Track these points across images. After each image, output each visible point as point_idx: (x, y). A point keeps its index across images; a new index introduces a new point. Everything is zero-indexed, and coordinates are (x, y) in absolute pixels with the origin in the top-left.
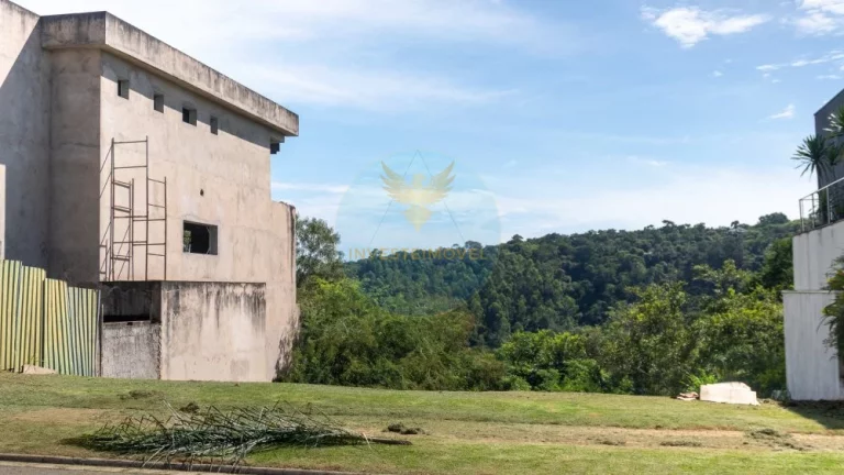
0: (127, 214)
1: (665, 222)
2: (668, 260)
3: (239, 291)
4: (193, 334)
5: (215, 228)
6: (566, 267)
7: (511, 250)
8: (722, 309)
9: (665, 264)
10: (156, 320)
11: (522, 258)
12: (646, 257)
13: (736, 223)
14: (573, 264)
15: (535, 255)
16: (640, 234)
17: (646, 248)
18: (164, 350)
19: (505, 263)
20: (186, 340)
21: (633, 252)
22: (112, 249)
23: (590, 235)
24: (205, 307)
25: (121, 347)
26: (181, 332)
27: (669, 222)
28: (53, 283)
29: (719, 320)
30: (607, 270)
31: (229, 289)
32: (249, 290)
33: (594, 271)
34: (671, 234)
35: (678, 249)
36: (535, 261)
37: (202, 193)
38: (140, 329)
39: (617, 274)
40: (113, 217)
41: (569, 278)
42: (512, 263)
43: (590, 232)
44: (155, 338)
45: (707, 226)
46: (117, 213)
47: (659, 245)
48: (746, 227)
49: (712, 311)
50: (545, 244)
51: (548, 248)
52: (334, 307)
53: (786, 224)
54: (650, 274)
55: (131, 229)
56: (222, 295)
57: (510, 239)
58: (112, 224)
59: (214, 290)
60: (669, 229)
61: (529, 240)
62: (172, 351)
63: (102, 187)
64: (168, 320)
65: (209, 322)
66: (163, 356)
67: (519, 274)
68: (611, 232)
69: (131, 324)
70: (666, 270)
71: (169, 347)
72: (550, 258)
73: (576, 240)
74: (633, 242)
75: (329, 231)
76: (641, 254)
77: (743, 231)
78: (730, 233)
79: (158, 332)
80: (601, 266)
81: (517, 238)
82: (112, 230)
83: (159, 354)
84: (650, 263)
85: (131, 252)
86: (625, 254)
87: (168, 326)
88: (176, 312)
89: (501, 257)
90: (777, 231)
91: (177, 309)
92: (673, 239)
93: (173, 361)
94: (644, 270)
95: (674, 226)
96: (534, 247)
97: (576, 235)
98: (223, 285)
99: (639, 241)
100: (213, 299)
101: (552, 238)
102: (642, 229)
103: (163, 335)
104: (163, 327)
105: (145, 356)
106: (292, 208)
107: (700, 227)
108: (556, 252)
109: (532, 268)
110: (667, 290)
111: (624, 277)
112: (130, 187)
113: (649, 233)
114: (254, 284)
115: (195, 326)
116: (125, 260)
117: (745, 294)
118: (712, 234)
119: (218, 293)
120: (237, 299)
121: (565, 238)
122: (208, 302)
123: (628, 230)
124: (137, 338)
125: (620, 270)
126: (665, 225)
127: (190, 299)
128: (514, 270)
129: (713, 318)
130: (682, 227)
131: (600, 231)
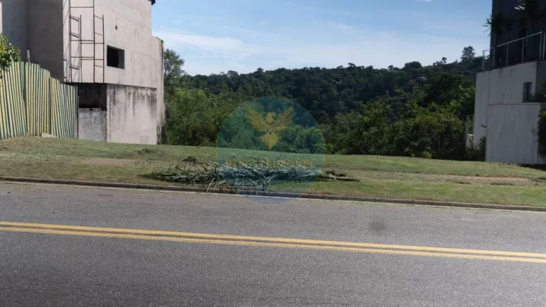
0: (77, 39)
1: (349, 64)
2: (351, 88)
3: (144, 92)
4: (122, 118)
5: (122, 52)
6: (289, 90)
7: (257, 77)
8: (411, 116)
9: (348, 89)
10: (104, 108)
11: (263, 83)
12: (338, 85)
13: (391, 66)
14: (294, 88)
15: (271, 81)
16: (333, 70)
17: (338, 80)
18: (108, 128)
19: (252, 85)
20: (119, 123)
21: (330, 82)
22: (70, 61)
23: (304, 70)
24: (128, 101)
25: (88, 124)
26: (116, 116)
27: (352, 64)
28: (53, 80)
29: (411, 122)
30: (314, 92)
31: (140, 91)
32: (149, 92)
33: (306, 92)
34: (353, 72)
35: (357, 81)
36: (271, 85)
37: (116, 28)
38: (96, 113)
39: (320, 94)
40: (71, 40)
41: (291, 96)
42: (257, 85)
43: (305, 68)
44: (104, 120)
45: (374, 68)
46: (73, 38)
47: (345, 78)
48: (397, 69)
49: (406, 117)
50: (277, 75)
51: (279, 77)
52: (185, 107)
53: (420, 69)
54: (339, 96)
55: (80, 49)
56: (136, 94)
57: (256, 70)
58: (70, 44)
59: (132, 91)
60: (352, 68)
61: (267, 71)
62: (112, 129)
63: (64, 18)
64: (110, 109)
65: (130, 110)
66: (108, 131)
67: (261, 93)
68: (317, 69)
69: (91, 110)
70: (349, 94)
71: (110, 126)
72: (280, 83)
73: (297, 73)
74: (330, 76)
75: (178, 57)
76: (334, 83)
77: (395, 71)
78: (388, 73)
79: (105, 116)
80: (311, 90)
81: (260, 70)
82: (70, 49)
83: (106, 130)
84: (340, 88)
85: (80, 64)
86: (325, 82)
87: (110, 112)
88: (114, 104)
89: (250, 81)
90: (415, 72)
91: (114, 102)
92: (354, 75)
93: (113, 134)
94: (336, 93)
95: (355, 67)
96: (271, 76)
97: (296, 70)
98: (136, 88)
99: (334, 75)
100: (132, 96)
101: (281, 71)
102: (336, 68)
103: (108, 117)
104: (108, 113)
105: (99, 131)
106: (162, 42)
107: (370, 68)
108: (284, 79)
109: (269, 89)
110: (381, 103)
111: (324, 96)
112: (79, 20)
113: (340, 70)
114: (151, 89)
115: (123, 113)
116: (77, 69)
117: (423, 107)
118: (376, 73)
119: (134, 93)
120: (143, 97)
121: (289, 71)
122: (129, 99)
123: (327, 68)
124: (95, 118)
125: (322, 92)
126: (349, 66)
127: (121, 96)
128: (258, 90)
129: (407, 121)
130: (359, 68)
131: (311, 68)
